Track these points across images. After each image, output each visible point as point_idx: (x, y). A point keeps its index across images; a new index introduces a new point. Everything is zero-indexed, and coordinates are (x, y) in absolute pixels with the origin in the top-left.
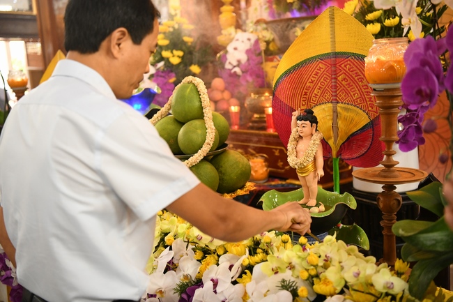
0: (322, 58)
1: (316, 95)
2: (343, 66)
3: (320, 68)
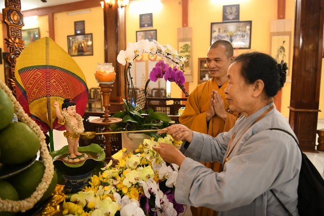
0: (38, 68)
1: (34, 93)
2: (53, 74)
3: (37, 74)
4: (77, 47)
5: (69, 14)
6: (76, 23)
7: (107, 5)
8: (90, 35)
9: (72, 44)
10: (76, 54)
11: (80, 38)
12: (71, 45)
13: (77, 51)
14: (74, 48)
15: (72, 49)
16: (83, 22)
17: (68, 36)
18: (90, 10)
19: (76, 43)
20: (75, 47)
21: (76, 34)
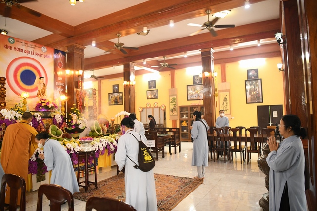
6: (113, 86)
7: (125, 85)
8: (121, 93)
11: (116, 94)
16: (118, 85)
17: (109, 93)
21: (114, 92)
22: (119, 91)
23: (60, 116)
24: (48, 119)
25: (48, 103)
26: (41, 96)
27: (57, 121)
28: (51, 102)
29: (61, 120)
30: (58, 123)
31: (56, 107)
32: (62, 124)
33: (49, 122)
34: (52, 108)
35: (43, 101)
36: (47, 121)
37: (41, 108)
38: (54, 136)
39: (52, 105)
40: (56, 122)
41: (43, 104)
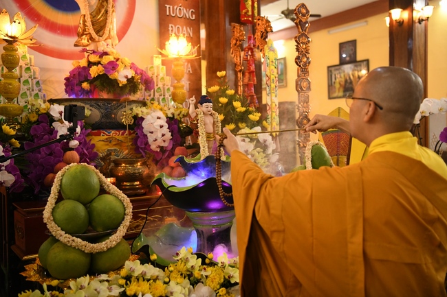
4: (343, 83)
5: (331, 32)
6: (342, 46)
7: (394, 22)
8: (365, 63)
9: (335, 79)
10: (341, 94)
11: (348, 68)
12: (333, 80)
13: (342, 90)
14: (337, 86)
15: (335, 87)
16: (353, 43)
17: (329, 67)
18: (366, 21)
19: (341, 77)
20: (340, 84)
21: (343, 62)
22: (359, 58)
23: (163, 122)
24: (113, 133)
25: (113, 65)
26: (91, 39)
27: (150, 140)
28: (128, 61)
29: (169, 135)
30: (153, 147)
31: (148, 83)
32: (172, 154)
33: (120, 143)
34: (132, 84)
35: (94, 58)
36: (109, 141)
37: (85, 85)
38: (65, 237)
39: (130, 73)
40: (147, 144)
41: (94, 71)
